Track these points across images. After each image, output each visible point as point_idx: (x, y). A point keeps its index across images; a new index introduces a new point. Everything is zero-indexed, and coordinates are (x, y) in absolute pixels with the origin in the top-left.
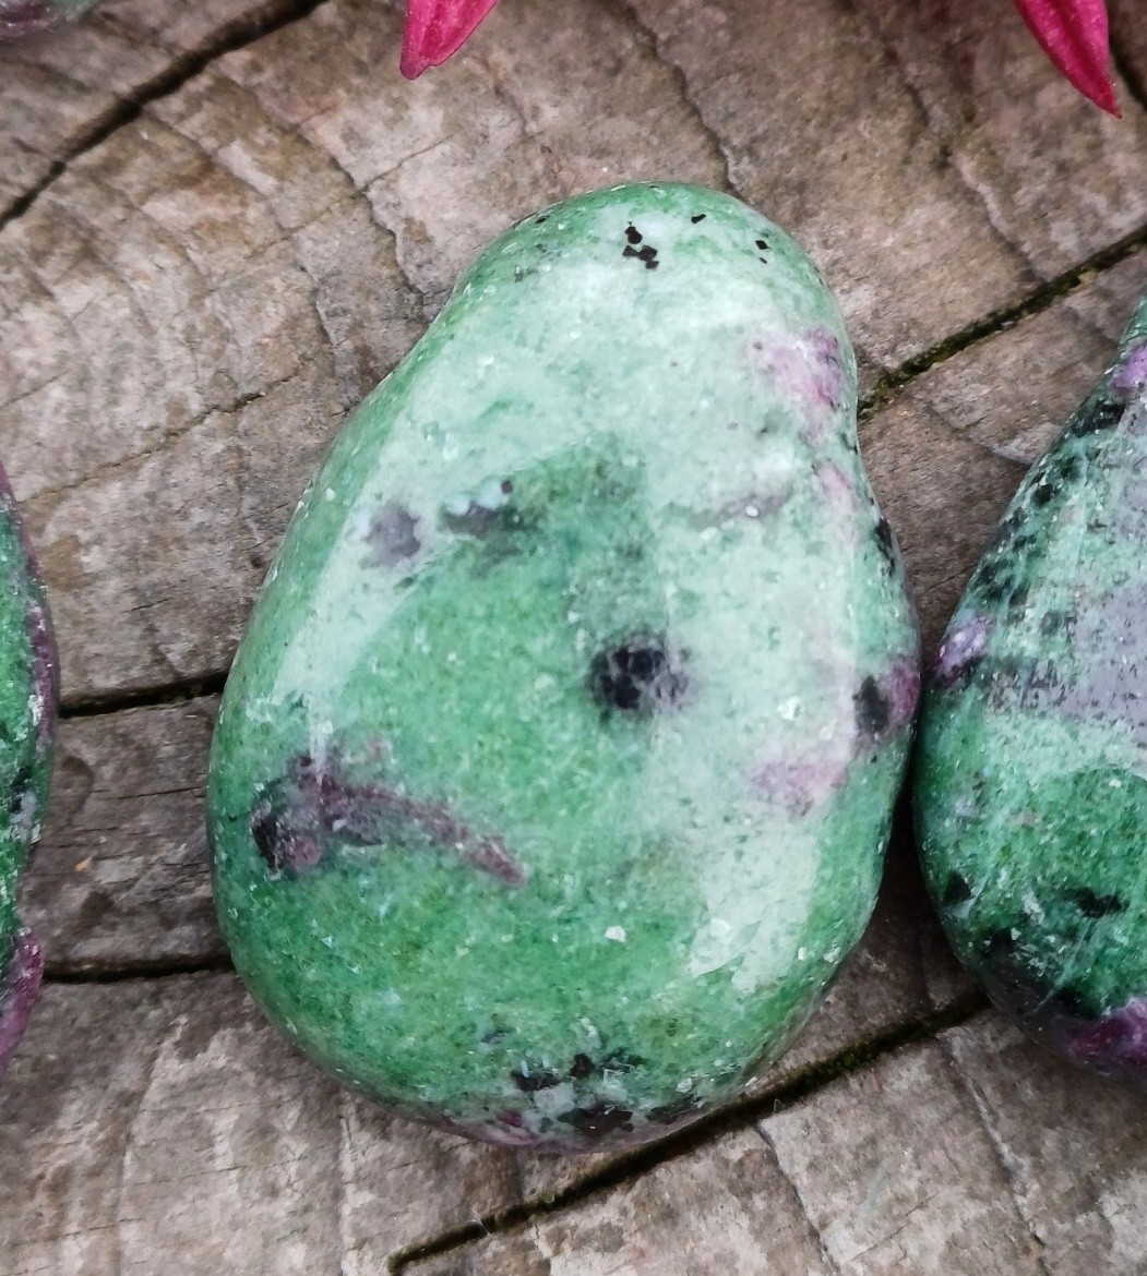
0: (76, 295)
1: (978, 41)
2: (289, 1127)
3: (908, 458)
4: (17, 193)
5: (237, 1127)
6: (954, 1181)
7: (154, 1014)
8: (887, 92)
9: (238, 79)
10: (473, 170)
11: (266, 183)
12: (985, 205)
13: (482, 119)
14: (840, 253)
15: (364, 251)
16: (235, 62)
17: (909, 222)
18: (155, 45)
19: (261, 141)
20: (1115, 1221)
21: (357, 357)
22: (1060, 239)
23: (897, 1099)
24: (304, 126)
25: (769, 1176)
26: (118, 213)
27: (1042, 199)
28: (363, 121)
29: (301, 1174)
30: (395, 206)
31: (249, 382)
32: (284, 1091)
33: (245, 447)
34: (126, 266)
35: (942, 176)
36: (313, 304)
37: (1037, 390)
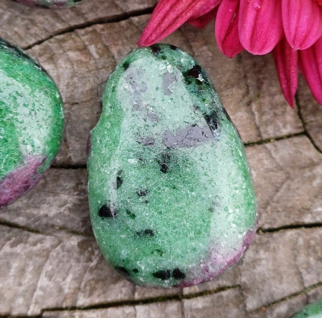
1: (265, 80)
2: (29, 271)
4: (40, 39)
5: (18, 267)
7: (7, 235)
8: (242, 84)
9: (98, 31)
11: (97, 56)
12: (255, 117)
16: (99, 27)
18: (82, 17)
19: (99, 47)
22: (269, 130)
23: (168, 312)
24: (109, 47)
27: (268, 120)
28: (123, 50)
29: (28, 283)
31: (77, 100)
32: (31, 263)
33: (72, 114)
34: (59, 64)
35: (248, 107)
36: (98, 87)
37: (253, 162)
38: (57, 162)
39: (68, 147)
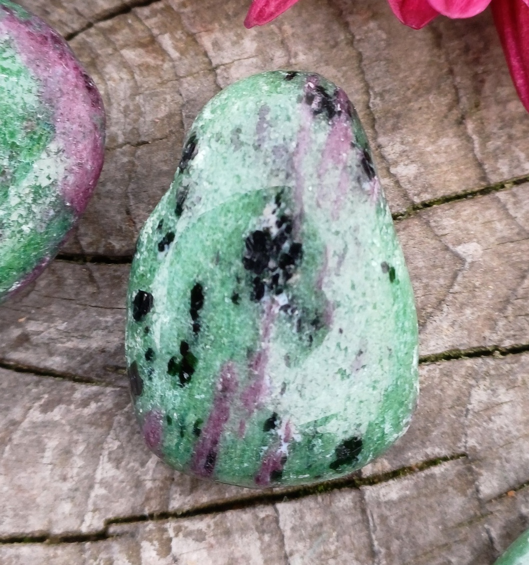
1: (488, 75)
2: (78, 453)
3: (413, 242)
4: (70, 31)
5: (57, 447)
6: (351, 551)
7: (35, 390)
8: (446, 86)
9: (175, 8)
11: (175, 54)
12: (474, 144)
13: (272, 52)
14: (407, 148)
15: (208, 94)
17: (440, 142)
19: (178, 36)
22: (500, 167)
23: (337, 510)
24: (197, 35)
25: (274, 528)
26: (110, 51)
27: (498, 148)
28: (223, 39)
29: (78, 474)
30: (227, 78)
31: (145, 136)
32: (80, 438)
33: (136, 162)
34: (107, 73)
35: (459, 127)
36: (181, 110)
37: (475, 228)
38: (115, 252)
39: (134, 223)
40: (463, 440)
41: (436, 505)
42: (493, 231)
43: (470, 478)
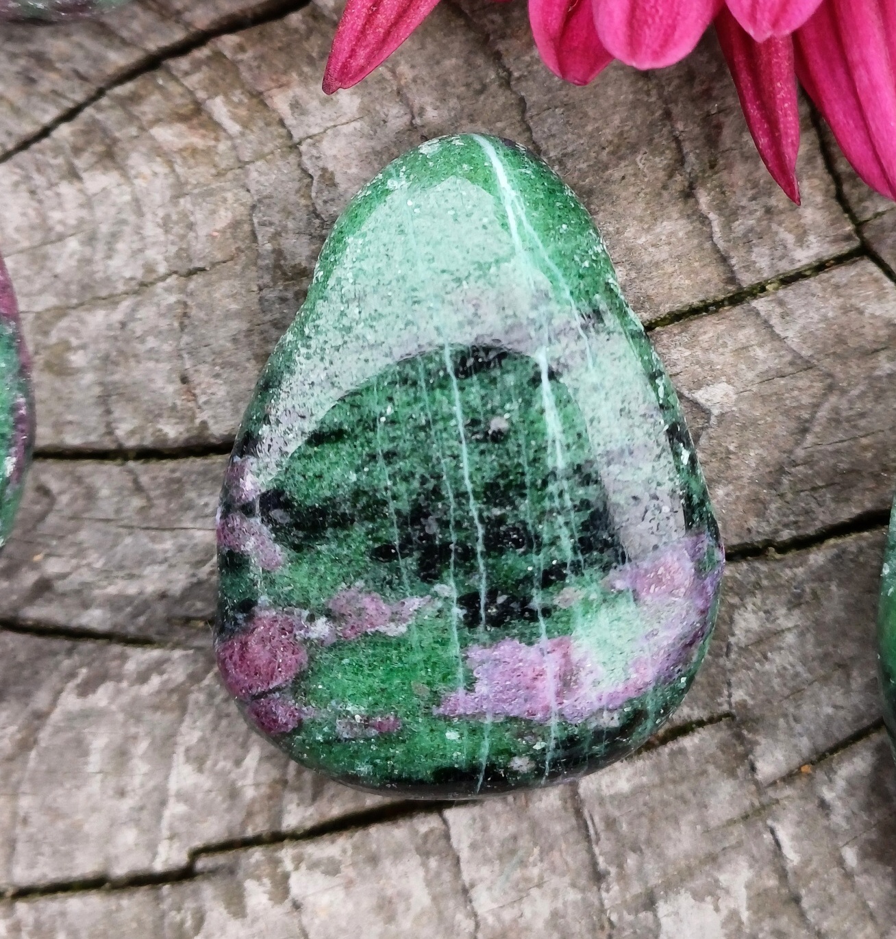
0: (97, 181)
1: (727, 115)
2: (140, 753)
4: (71, 105)
5: (107, 747)
6: (563, 875)
7: (66, 663)
8: (661, 140)
9: (228, 54)
10: (373, 143)
11: (234, 128)
12: (711, 227)
13: (385, 109)
15: (290, 185)
16: (229, 41)
17: (658, 230)
18: (177, 22)
19: (236, 99)
20: (664, 921)
21: (273, 256)
22: (758, 259)
23: (537, 813)
24: (265, 94)
25: (443, 845)
26: (133, 131)
27: (751, 230)
28: (306, 96)
29: (142, 785)
30: (318, 158)
31: (200, 260)
32: (141, 730)
33: (190, 303)
34: (132, 167)
35: (686, 203)
36: (250, 215)
37: (722, 359)
38: (170, 442)
39: (194, 395)
40: (726, 693)
41: (689, 796)
42: (752, 363)
43: (740, 749)
